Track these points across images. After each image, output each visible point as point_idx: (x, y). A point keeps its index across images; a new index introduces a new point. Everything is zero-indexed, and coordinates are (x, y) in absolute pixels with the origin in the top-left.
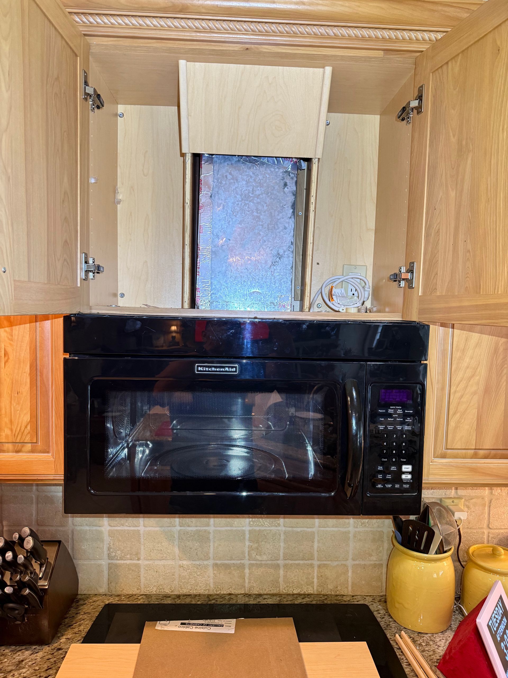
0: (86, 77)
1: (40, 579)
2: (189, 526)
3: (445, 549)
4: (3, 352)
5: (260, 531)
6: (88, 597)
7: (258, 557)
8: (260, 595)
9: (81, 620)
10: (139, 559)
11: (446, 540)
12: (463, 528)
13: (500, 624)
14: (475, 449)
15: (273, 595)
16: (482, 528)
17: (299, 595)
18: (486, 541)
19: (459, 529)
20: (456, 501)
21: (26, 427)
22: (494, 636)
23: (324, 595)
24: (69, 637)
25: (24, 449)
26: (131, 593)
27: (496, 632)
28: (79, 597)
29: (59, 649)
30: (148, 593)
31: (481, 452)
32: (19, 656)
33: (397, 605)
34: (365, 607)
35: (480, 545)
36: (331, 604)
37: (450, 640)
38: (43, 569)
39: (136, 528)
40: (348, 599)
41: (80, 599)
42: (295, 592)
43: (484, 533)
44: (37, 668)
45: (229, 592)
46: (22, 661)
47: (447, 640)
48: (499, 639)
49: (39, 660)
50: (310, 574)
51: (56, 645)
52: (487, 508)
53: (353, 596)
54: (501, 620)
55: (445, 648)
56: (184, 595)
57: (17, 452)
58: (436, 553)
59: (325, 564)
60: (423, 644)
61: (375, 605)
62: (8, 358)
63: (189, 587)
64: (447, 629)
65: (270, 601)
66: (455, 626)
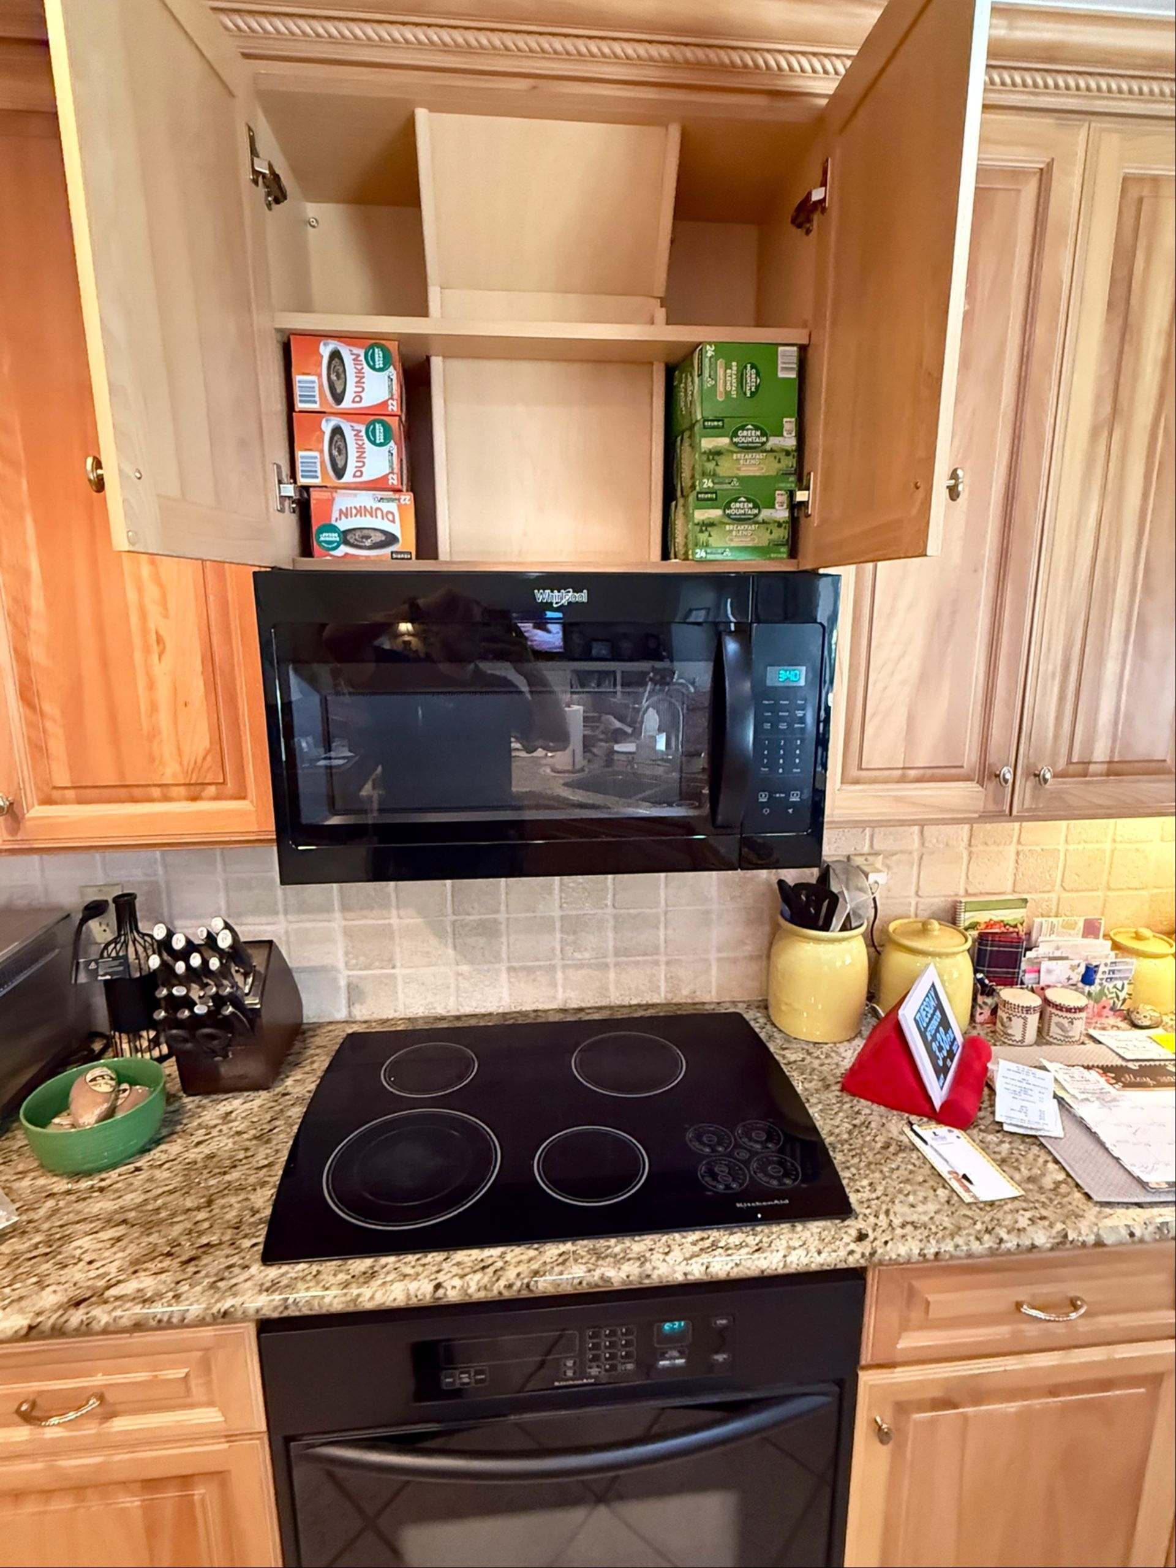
0: (252, 140)
1: (247, 994)
2: (469, 914)
3: (853, 925)
4: (154, 637)
5: (578, 916)
6: (320, 1025)
7: (577, 955)
8: (581, 1010)
9: (313, 1056)
10: (394, 967)
11: (855, 913)
12: (881, 897)
13: (931, 1020)
14: (904, 768)
15: (600, 1008)
16: (908, 897)
17: (639, 1006)
18: (912, 913)
19: (874, 899)
20: (870, 858)
21: (204, 759)
22: (923, 1035)
23: (676, 1004)
24: (298, 1078)
25: (204, 794)
26: (385, 1017)
27: (926, 1029)
28: (305, 1027)
29: (284, 1095)
30: (411, 1015)
31: (912, 773)
32: (224, 1107)
33: (784, 1008)
34: (738, 1016)
35: (906, 921)
36: (687, 1016)
37: (859, 1050)
38: (250, 980)
39: (386, 922)
40: (712, 1007)
41: (309, 1030)
42: (633, 1002)
43: (910, 903)
44: (255, 1119)
45: (534, 1007)
46: (231, 1112)
47: (855, 1050)
48: (930, 1038)
49: (256, 1109)
50: (654, 975)
51: (278, 1090)
52: (915, 868)
53: (718, 1003)
54: (933, 1015)
55: (853, 1060)
56: (466, 1016)
57: (194, 799)
58: (841, 930)
59: (676, 960)
60: (822, 1057)
61: (751, 1012)
62: (164, 648)
63: (474, 1004)
64: (856, 1036)
65: (596, 1016)
66: (866, 1033)
